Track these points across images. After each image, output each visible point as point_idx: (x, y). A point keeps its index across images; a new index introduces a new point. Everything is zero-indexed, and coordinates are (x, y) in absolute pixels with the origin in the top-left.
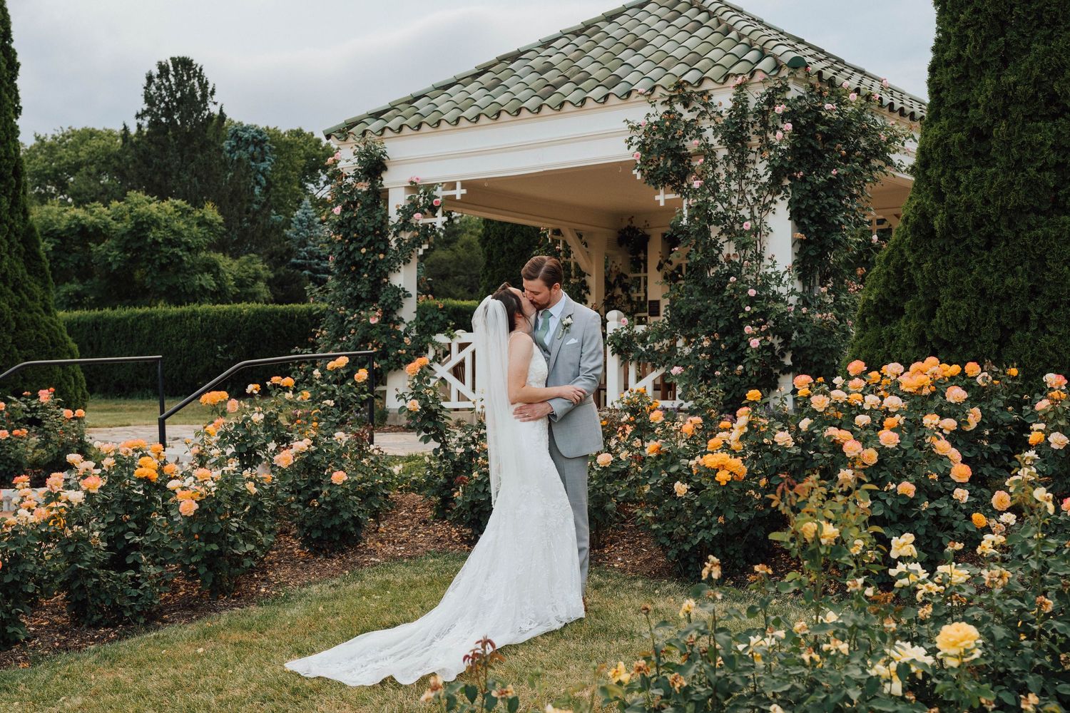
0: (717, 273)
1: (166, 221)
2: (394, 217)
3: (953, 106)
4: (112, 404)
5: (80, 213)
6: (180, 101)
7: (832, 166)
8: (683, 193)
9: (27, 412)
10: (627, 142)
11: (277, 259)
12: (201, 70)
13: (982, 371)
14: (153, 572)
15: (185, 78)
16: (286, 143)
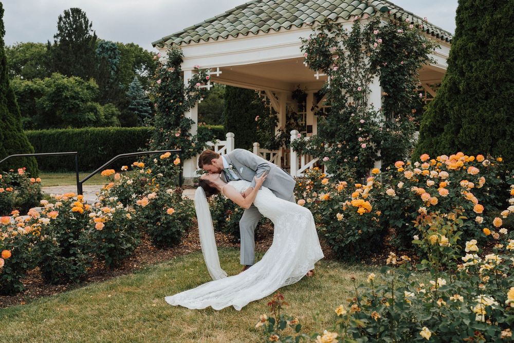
0: (344, 112)
1: (71, 87)
2: (187, 85)
3: (468, 30)
4: (48, 175)
5: (30, 83)
6: (75, 30)
7: (401, 60)
8: (328, 73)
9: (12, 179)
10: (300, 48)
11: (123, 105)
12: (85, 14)
13: (485, 159)
14: (83, 258)
15: (77, 18)
16: (126, 50)
